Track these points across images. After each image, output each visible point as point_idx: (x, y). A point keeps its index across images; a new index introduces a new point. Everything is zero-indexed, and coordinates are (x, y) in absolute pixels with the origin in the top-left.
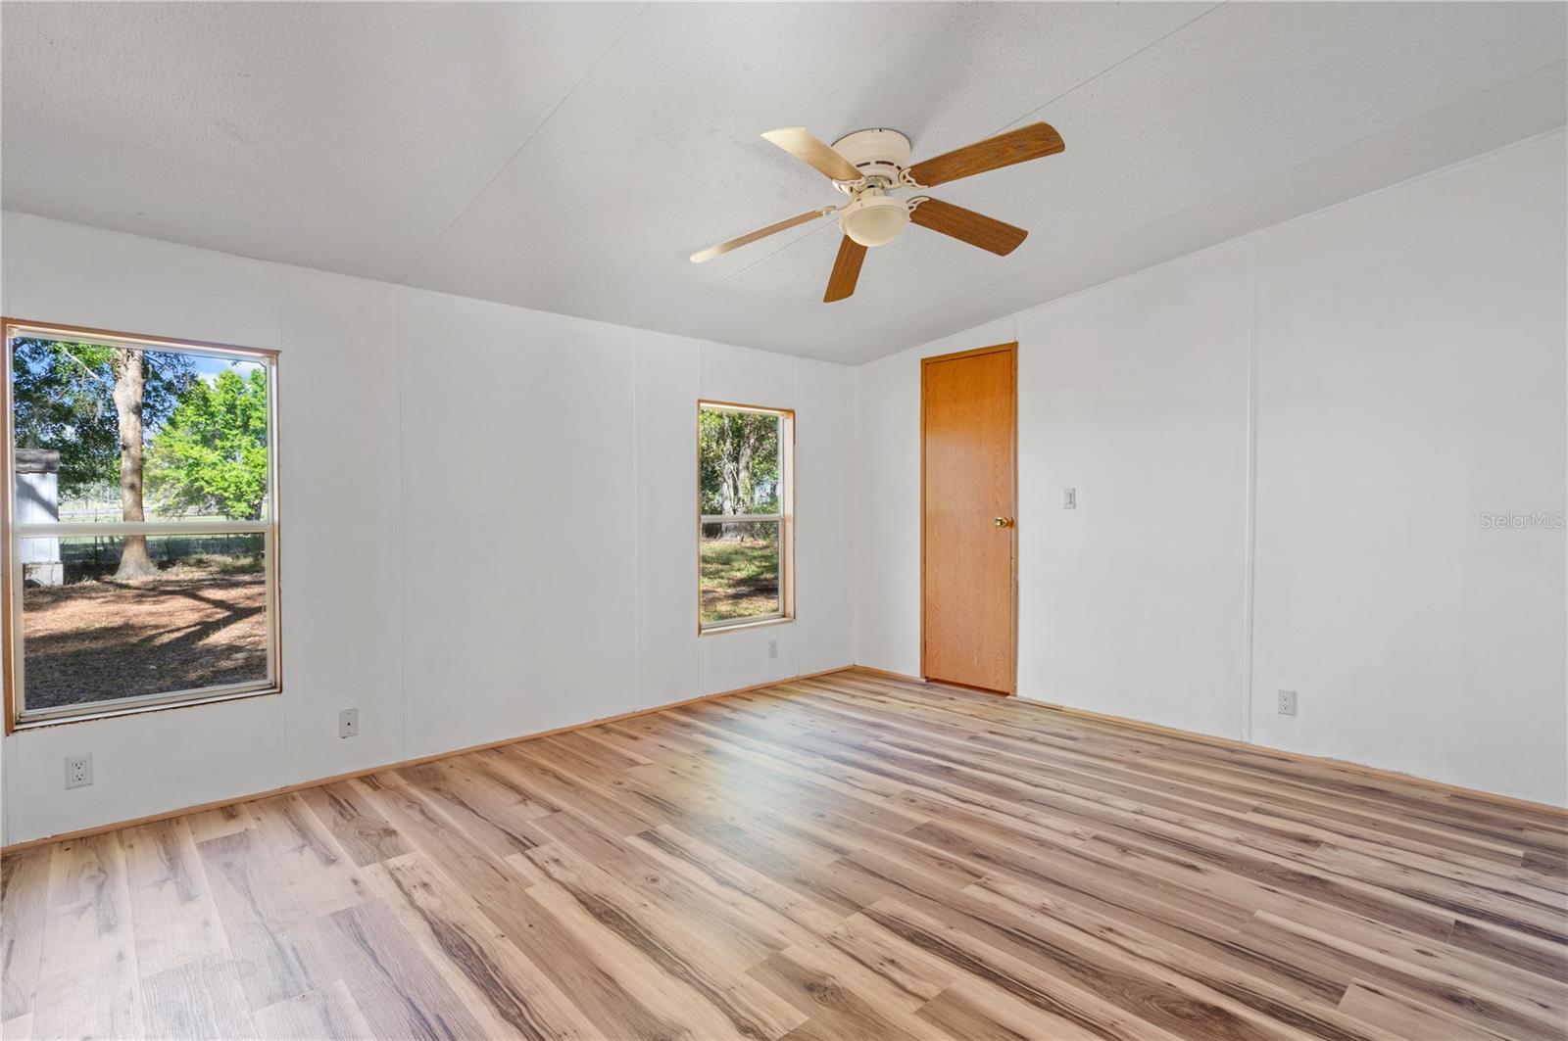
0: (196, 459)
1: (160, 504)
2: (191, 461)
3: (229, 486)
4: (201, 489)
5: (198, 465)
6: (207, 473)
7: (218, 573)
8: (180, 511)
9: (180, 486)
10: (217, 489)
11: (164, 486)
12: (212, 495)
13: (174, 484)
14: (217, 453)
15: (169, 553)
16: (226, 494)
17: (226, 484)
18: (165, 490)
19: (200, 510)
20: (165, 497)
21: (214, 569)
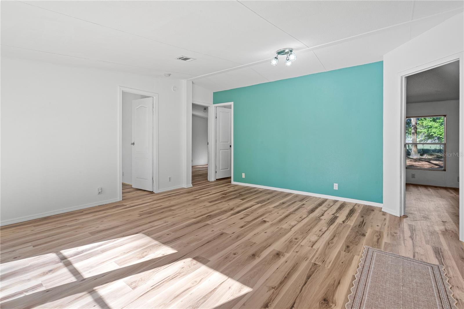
0: (430, 126)
1: (420, 139)
2: (429, 126)
3: (442, 134)
4: (432, 135)
5: (431, 127)
6: (434, 130)
7: (436, 157)
8: (426, 141)
9: (426, 134)
10: (438, 135)
11: (421, 134)
12: (436, 136)
13: (424, 133)
14: (438, 124)
15: (423, 152)
16: (441, 137)
17: (441, 133)
18: (421, 135)
19: (432, 141)
20: (421, 137)
21: (435, 156)
